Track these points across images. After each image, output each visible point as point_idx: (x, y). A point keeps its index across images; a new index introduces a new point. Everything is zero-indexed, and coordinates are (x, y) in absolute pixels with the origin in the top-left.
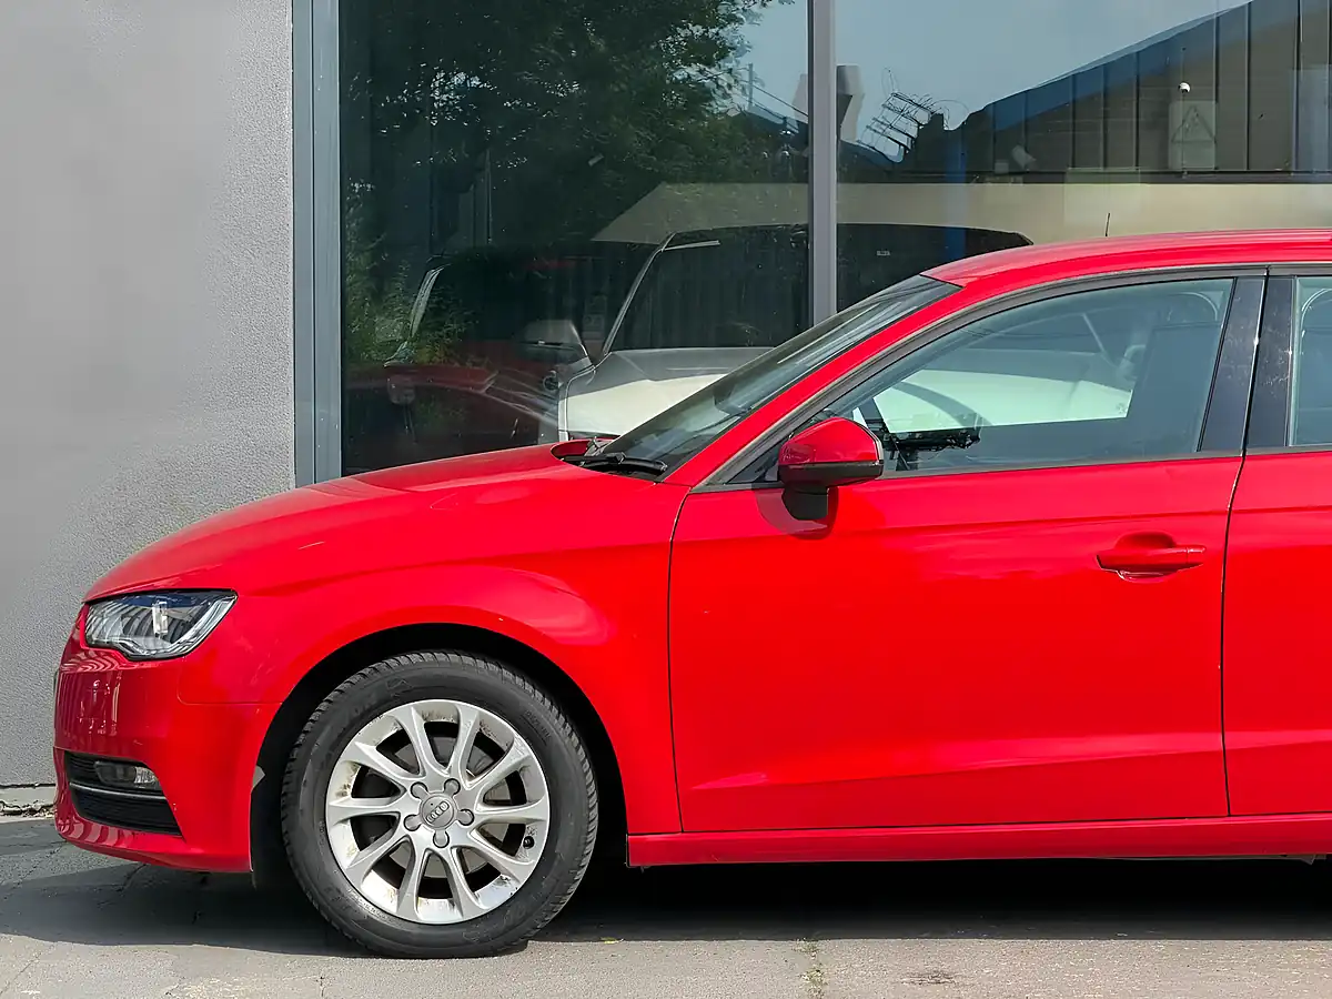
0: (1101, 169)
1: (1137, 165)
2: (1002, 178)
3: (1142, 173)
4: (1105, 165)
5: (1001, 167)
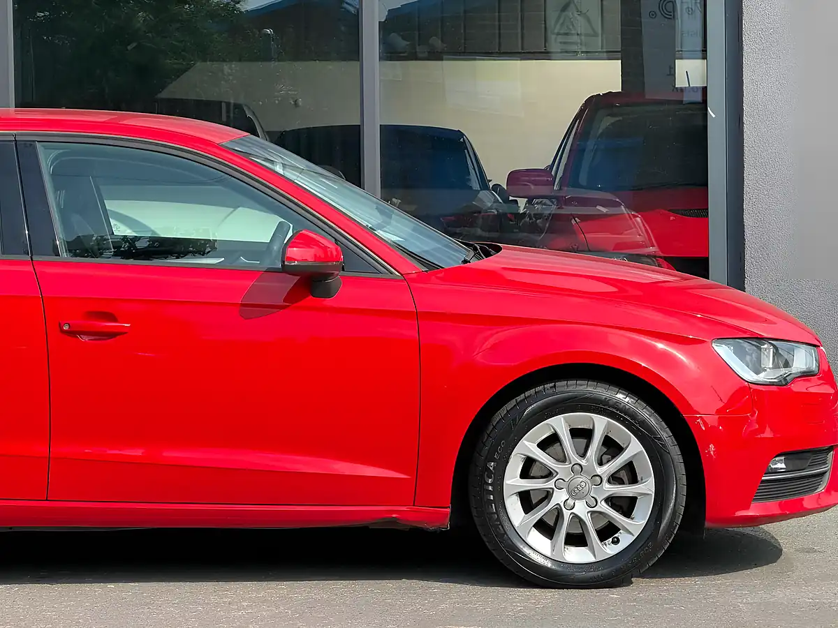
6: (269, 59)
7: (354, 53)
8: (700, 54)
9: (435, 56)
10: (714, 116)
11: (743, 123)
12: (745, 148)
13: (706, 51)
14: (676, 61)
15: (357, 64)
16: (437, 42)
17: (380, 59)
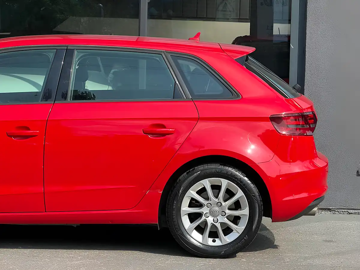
6: (100, 16)
7: (137, 15)
8: (288, 21)
9: (169, 18)
10: (293, 48)
11: (306, 51)
12: (306, 62)
13: (290, 20)
14: (274, 24)
15: (138, 20)
16: (171, 12)
17: (148, 18)
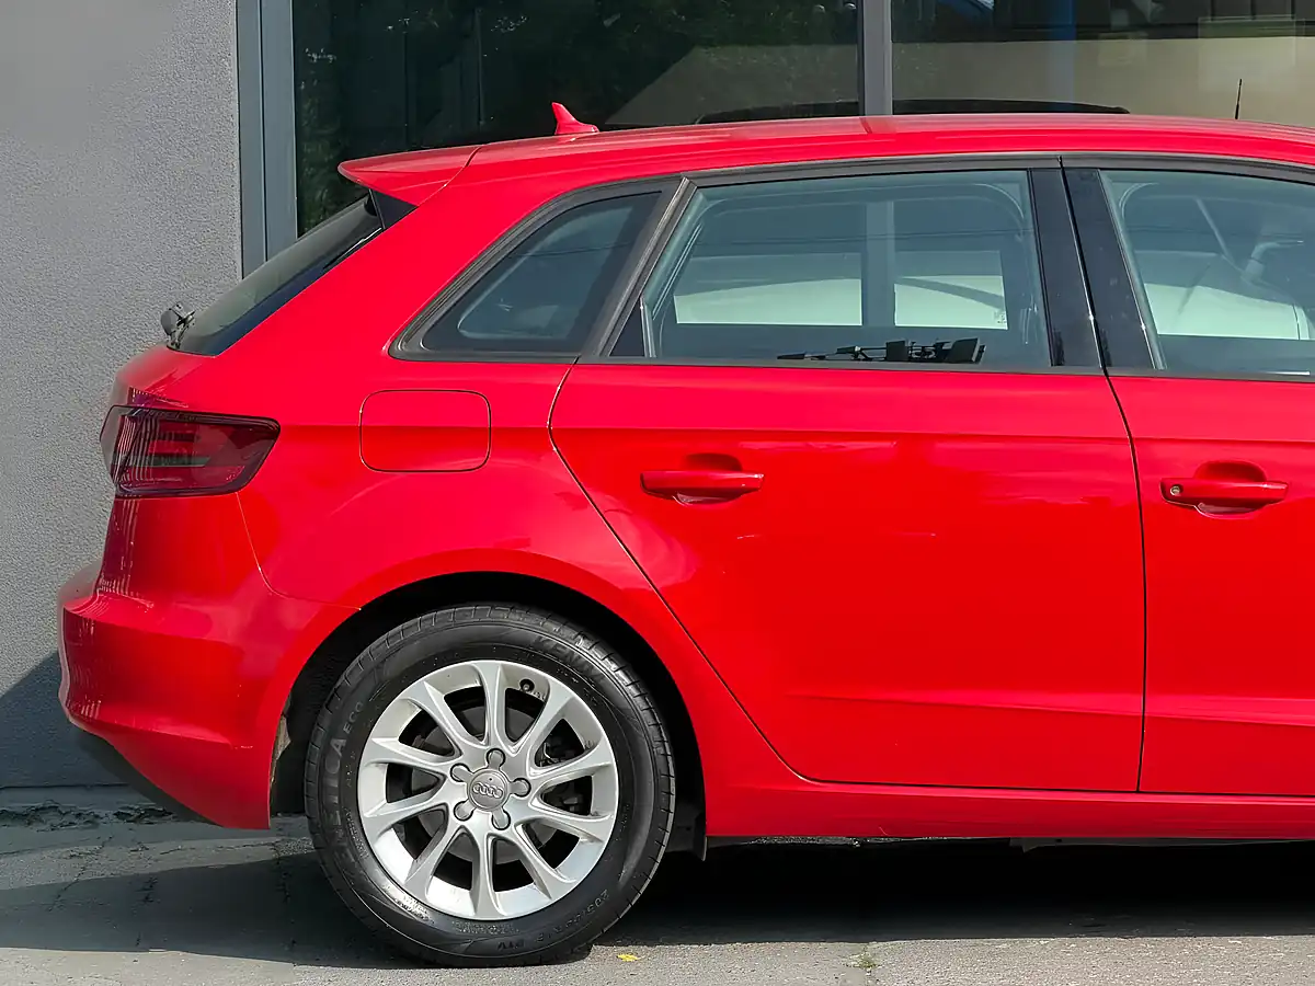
0: (1248, 19)
1: (1293, 13)
2: (1120, 33)
3: (1298, 23)
4: (1253, 14)
5: (1120, 18)
